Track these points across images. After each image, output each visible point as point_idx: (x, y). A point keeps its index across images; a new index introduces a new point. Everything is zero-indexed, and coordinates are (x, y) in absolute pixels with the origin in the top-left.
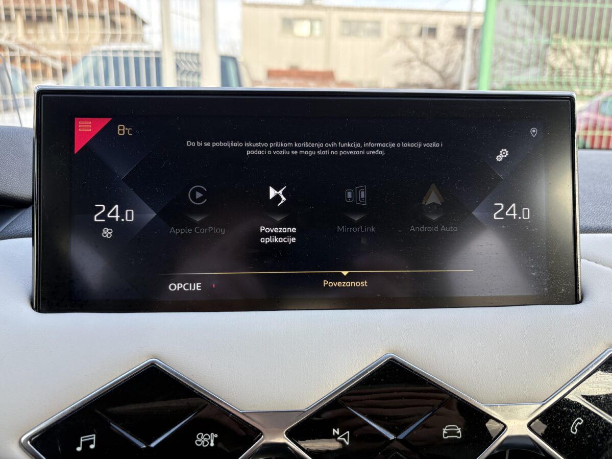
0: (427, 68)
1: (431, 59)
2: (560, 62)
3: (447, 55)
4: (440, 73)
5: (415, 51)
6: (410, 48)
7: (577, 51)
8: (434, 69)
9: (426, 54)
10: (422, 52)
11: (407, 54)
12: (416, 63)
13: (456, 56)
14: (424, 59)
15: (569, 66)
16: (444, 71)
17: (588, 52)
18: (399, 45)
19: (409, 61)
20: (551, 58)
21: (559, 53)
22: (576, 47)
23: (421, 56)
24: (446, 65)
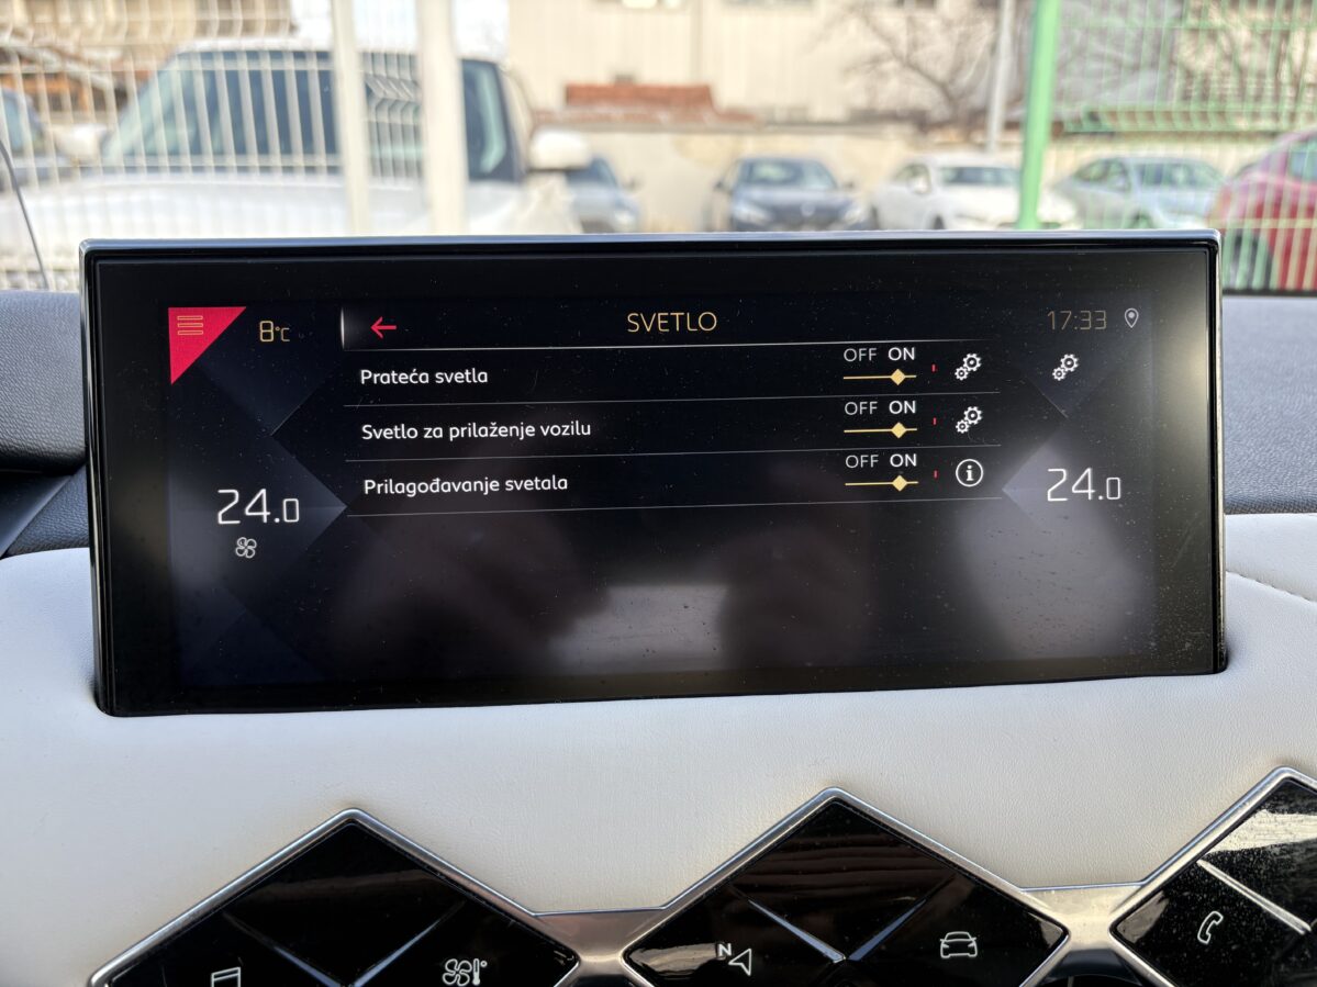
0: (913, 76)
1: (921, 55)
2: (1203, 59)
3: (959, 44)
4: (943, 87)
5: (889, 39)
6: (878, 31)
7: (1243, 35)
8: (931, 79)
9: (914, 45)
10: (903, 39)
11: (874, 45)
12: (890, 66)
13: (979, 48)
14: (908, 56)
15: (1225, 66)
16: (952, 81)
17: (1265, 35)
18: (854, 25)
19: (876, 60)
20: (1185, 52)
21: (1202, 37)
22: (1241, 27)
23: (903, 48)
24: (957, 70)
